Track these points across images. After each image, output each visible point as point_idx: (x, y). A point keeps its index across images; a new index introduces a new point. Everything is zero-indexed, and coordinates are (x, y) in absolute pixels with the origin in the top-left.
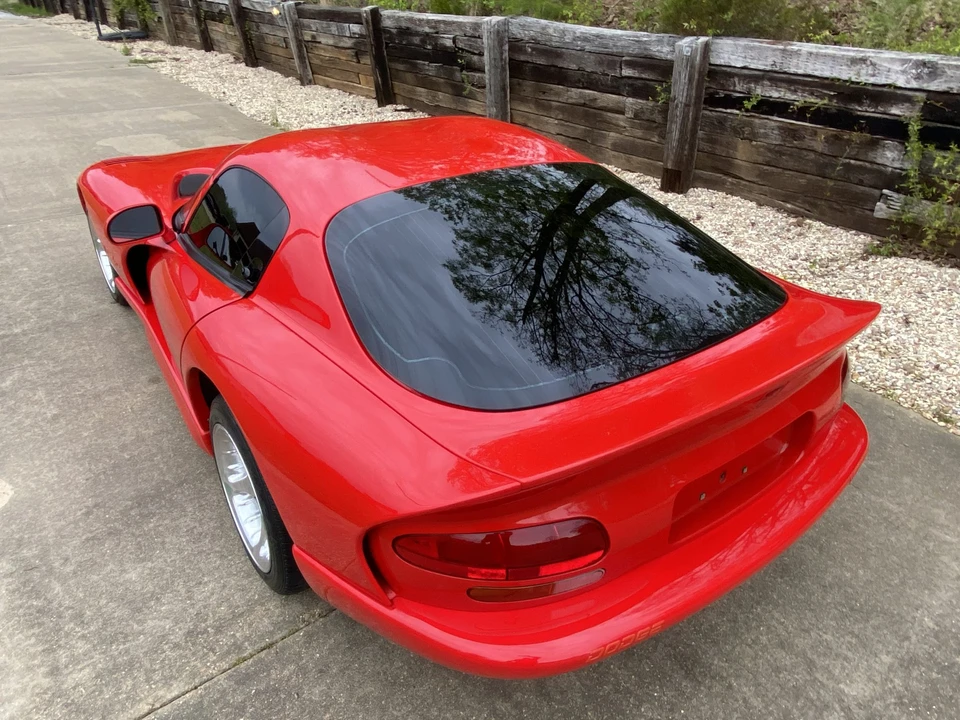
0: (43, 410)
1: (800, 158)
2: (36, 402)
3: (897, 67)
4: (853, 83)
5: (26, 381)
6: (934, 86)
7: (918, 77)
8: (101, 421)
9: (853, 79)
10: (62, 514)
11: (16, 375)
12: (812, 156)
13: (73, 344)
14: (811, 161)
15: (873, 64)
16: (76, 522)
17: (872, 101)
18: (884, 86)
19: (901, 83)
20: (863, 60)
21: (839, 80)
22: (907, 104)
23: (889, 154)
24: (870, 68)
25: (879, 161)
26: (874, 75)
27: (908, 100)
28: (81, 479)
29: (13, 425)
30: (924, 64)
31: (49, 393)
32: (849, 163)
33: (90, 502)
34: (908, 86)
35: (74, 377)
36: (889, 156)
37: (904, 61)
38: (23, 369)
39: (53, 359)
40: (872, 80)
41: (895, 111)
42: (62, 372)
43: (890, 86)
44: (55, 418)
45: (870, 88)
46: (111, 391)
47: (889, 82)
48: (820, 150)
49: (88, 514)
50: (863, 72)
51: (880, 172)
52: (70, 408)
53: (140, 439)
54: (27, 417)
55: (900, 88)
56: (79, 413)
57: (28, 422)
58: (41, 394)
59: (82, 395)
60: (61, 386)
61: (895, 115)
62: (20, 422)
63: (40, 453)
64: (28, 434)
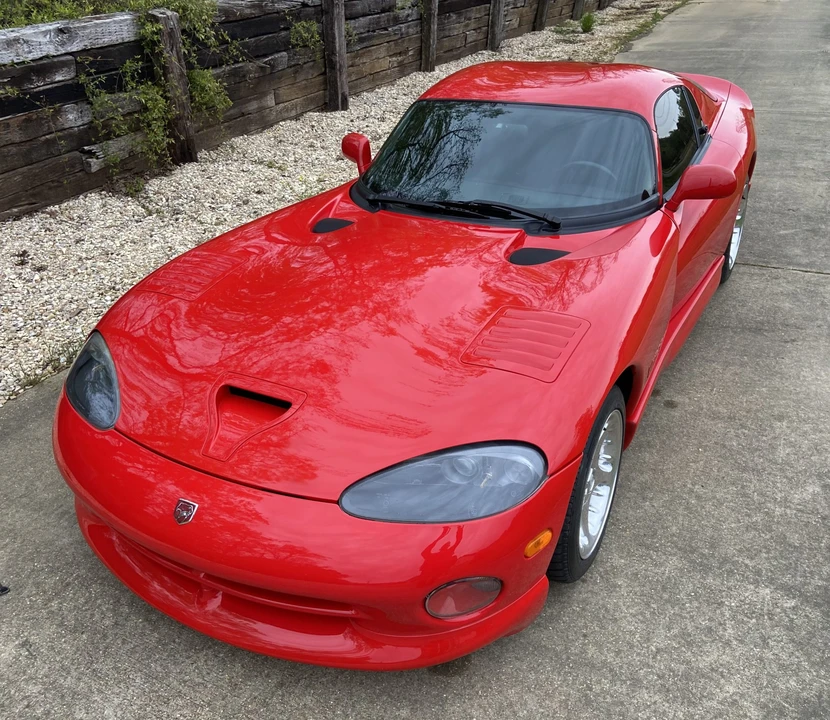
0: (789, 431)
1: (5, 156)
2: (792, 445)
3: (44, 40)
4: (17, 64)
5: (790, 480)
6: (75, 47)
7: (63, 44)
8: (744, 393)
9: (16, 61)
10: (810, 348)
11: (797, 497)
12: (14, 149)
13: (709, 506)
14: (16, 154)
15: (26, 42)
16: (804, 339)
17: (38, 76)
18: (41, 59)
19: (53, 52)
20: (16, 40)
21: (4, 65)
22: (65, 69)
23: (71, 117)
24: (25, 45)
25: (67, 126)
26: (30, 52)
27: (64, 64)
28: (787, 361)
29: (821, 431)
30: (61, 31)
31: (773, 448)
32: (47, 140)
33: (789, 345)
34: (59, 53)
35: (739, 453)
36: (73, 117)
37: (45, 33)
38: (785, 502)
39: (745, 495)
40: (31, 57)
41: (59, 78)
42: (745, 470)
43: (47, 57)
44: (780, 418)
45: (32, 64)
46: (715, 416)
47: (44, 54)
48: (18, 140)
49: (794, 341)
50: (20, 51)
51: (71, 135)
52: (761, 420)
53: (727, 364)
54: (805, 432)
55: (54, 56)
56: (758, 411)
57: (807, 427)
58: (782, 452)
59: (743, 426)
60: (757, 450)
61: (59, 82)
62: (815, 431)
63: (808, 394)
64: (812, 415)
